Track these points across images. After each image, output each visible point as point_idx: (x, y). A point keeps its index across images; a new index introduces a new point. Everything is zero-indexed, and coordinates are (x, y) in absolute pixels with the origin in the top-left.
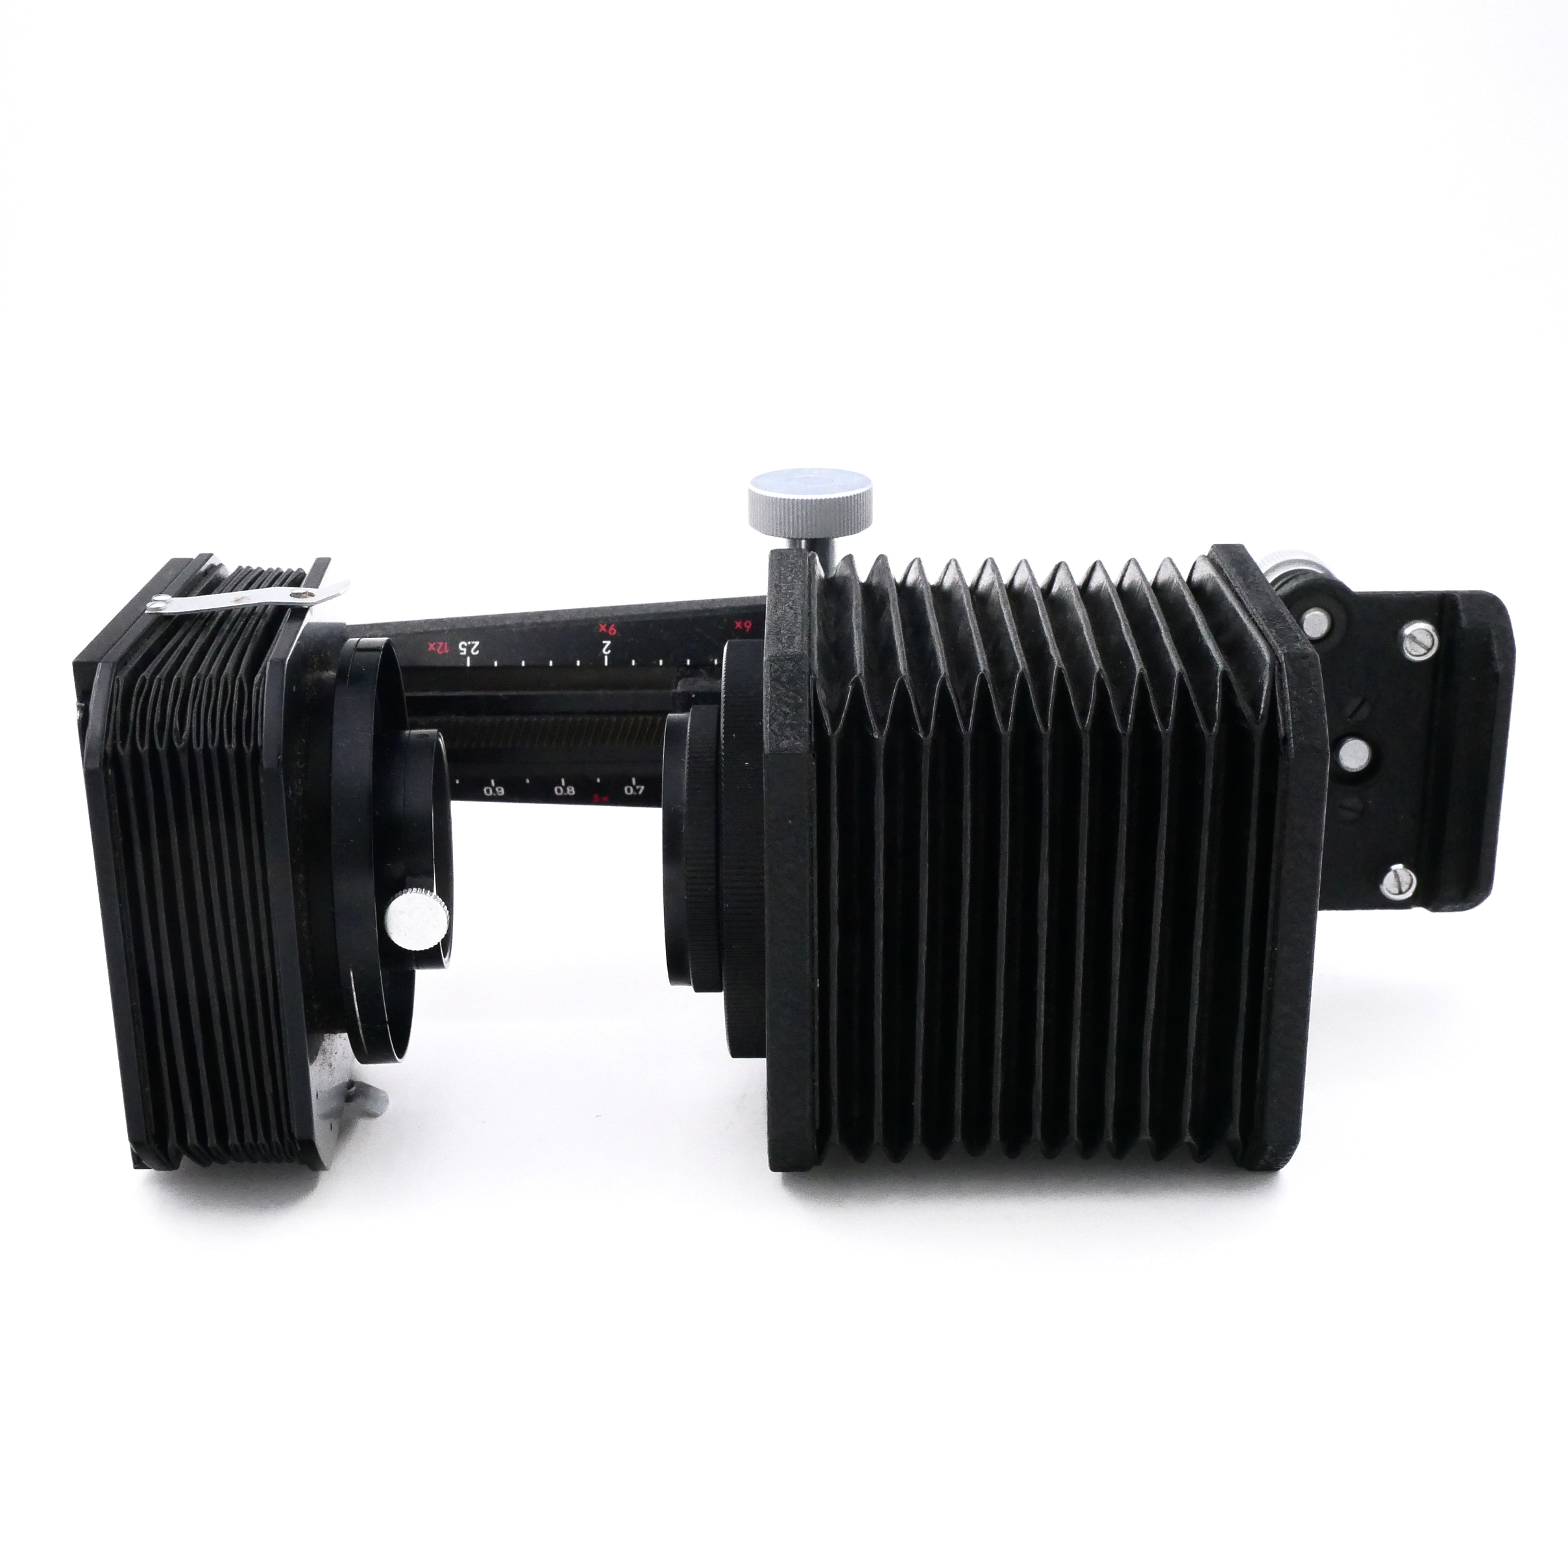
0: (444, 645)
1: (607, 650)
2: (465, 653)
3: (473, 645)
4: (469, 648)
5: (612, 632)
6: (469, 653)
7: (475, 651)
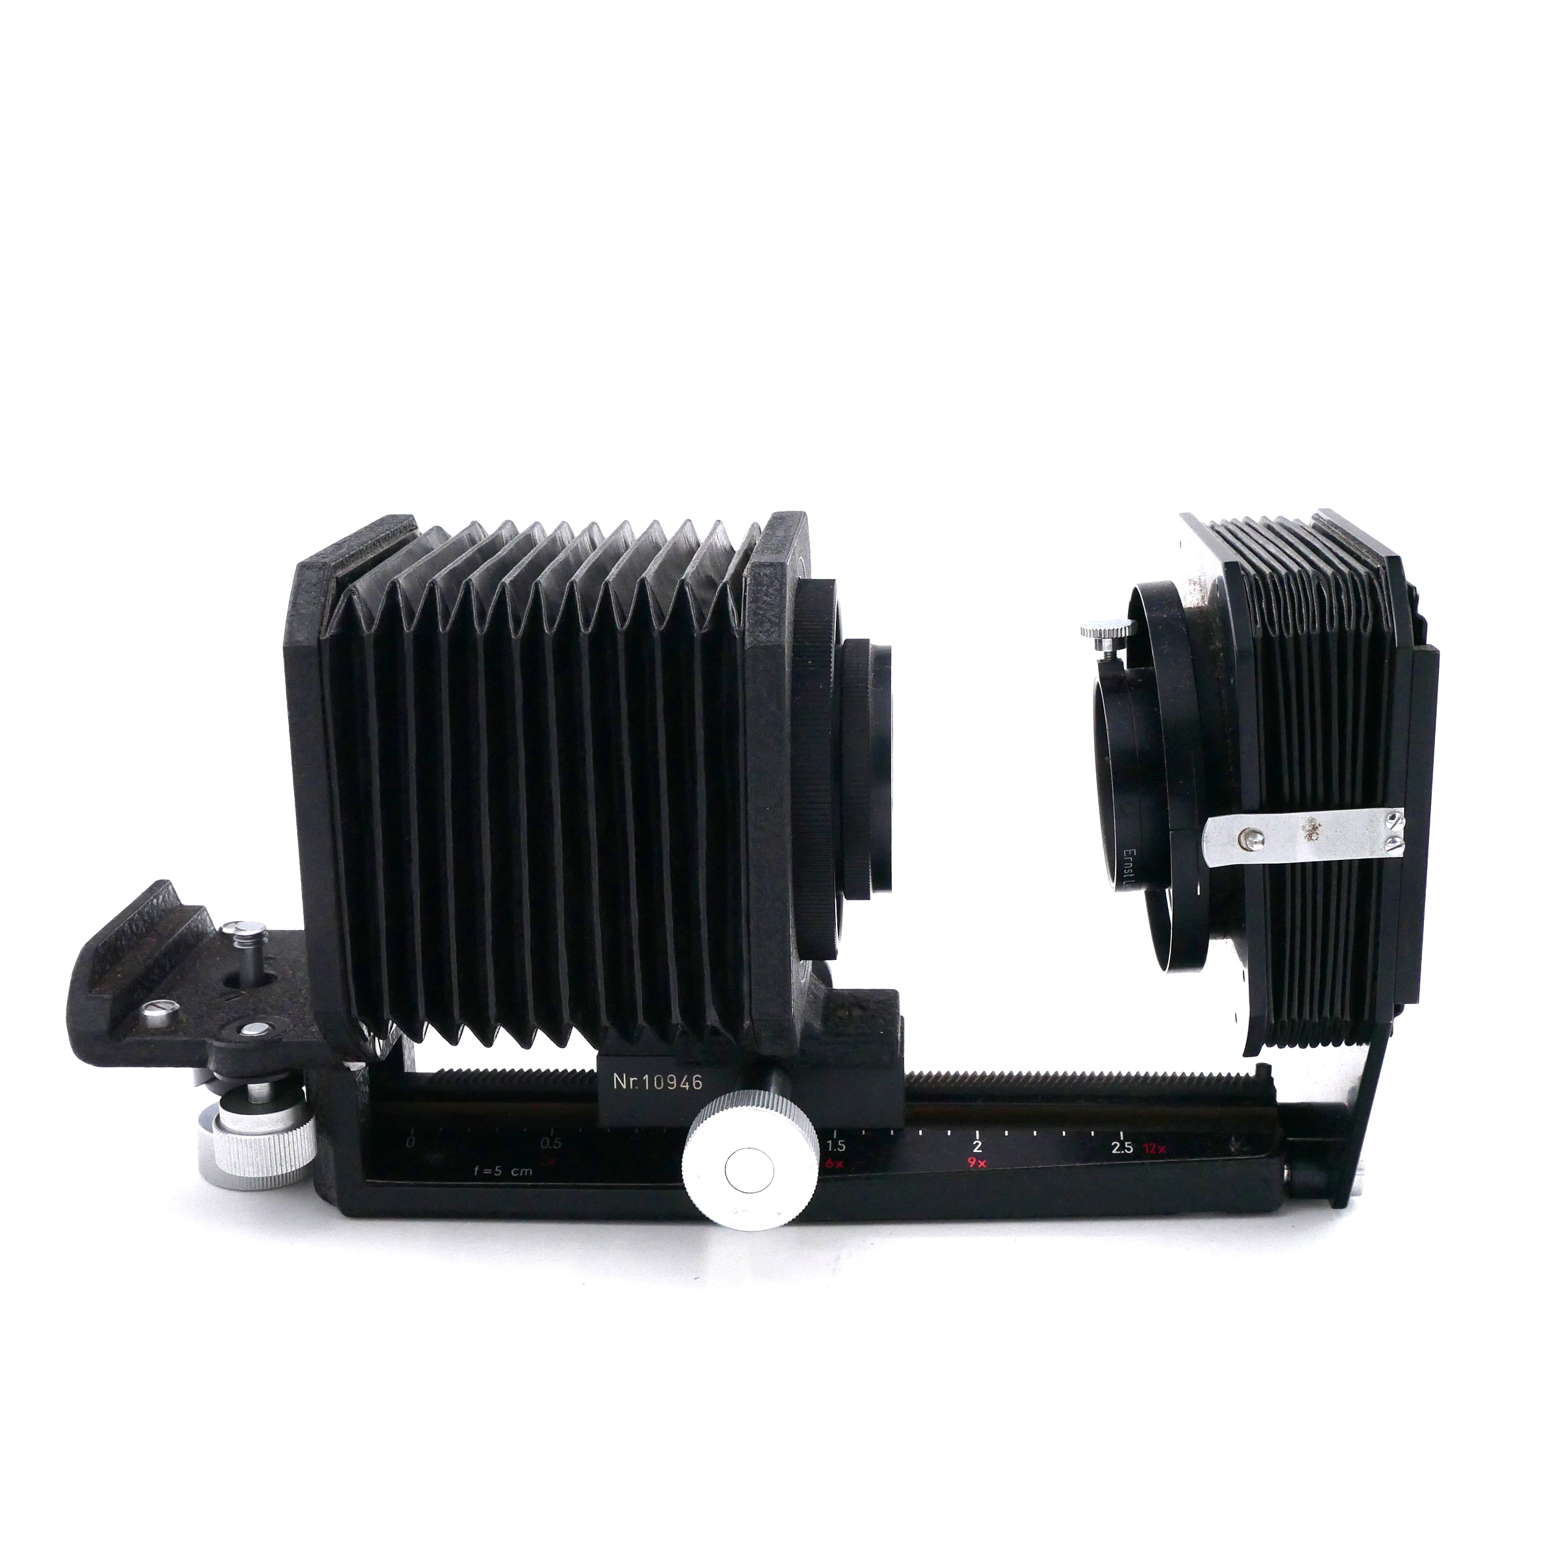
0: (1149, 1150)
1: (977, 1144)
2: (1126, 1143)
3: (1117, 1150)
4: (1122, 1147)
5: (972, 1160)
6: (1122, 1143)
7: (1116, 1145)
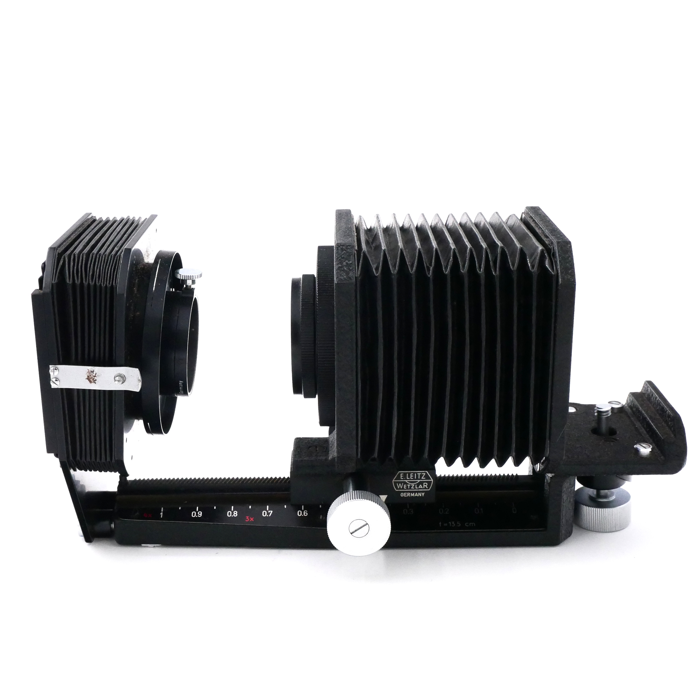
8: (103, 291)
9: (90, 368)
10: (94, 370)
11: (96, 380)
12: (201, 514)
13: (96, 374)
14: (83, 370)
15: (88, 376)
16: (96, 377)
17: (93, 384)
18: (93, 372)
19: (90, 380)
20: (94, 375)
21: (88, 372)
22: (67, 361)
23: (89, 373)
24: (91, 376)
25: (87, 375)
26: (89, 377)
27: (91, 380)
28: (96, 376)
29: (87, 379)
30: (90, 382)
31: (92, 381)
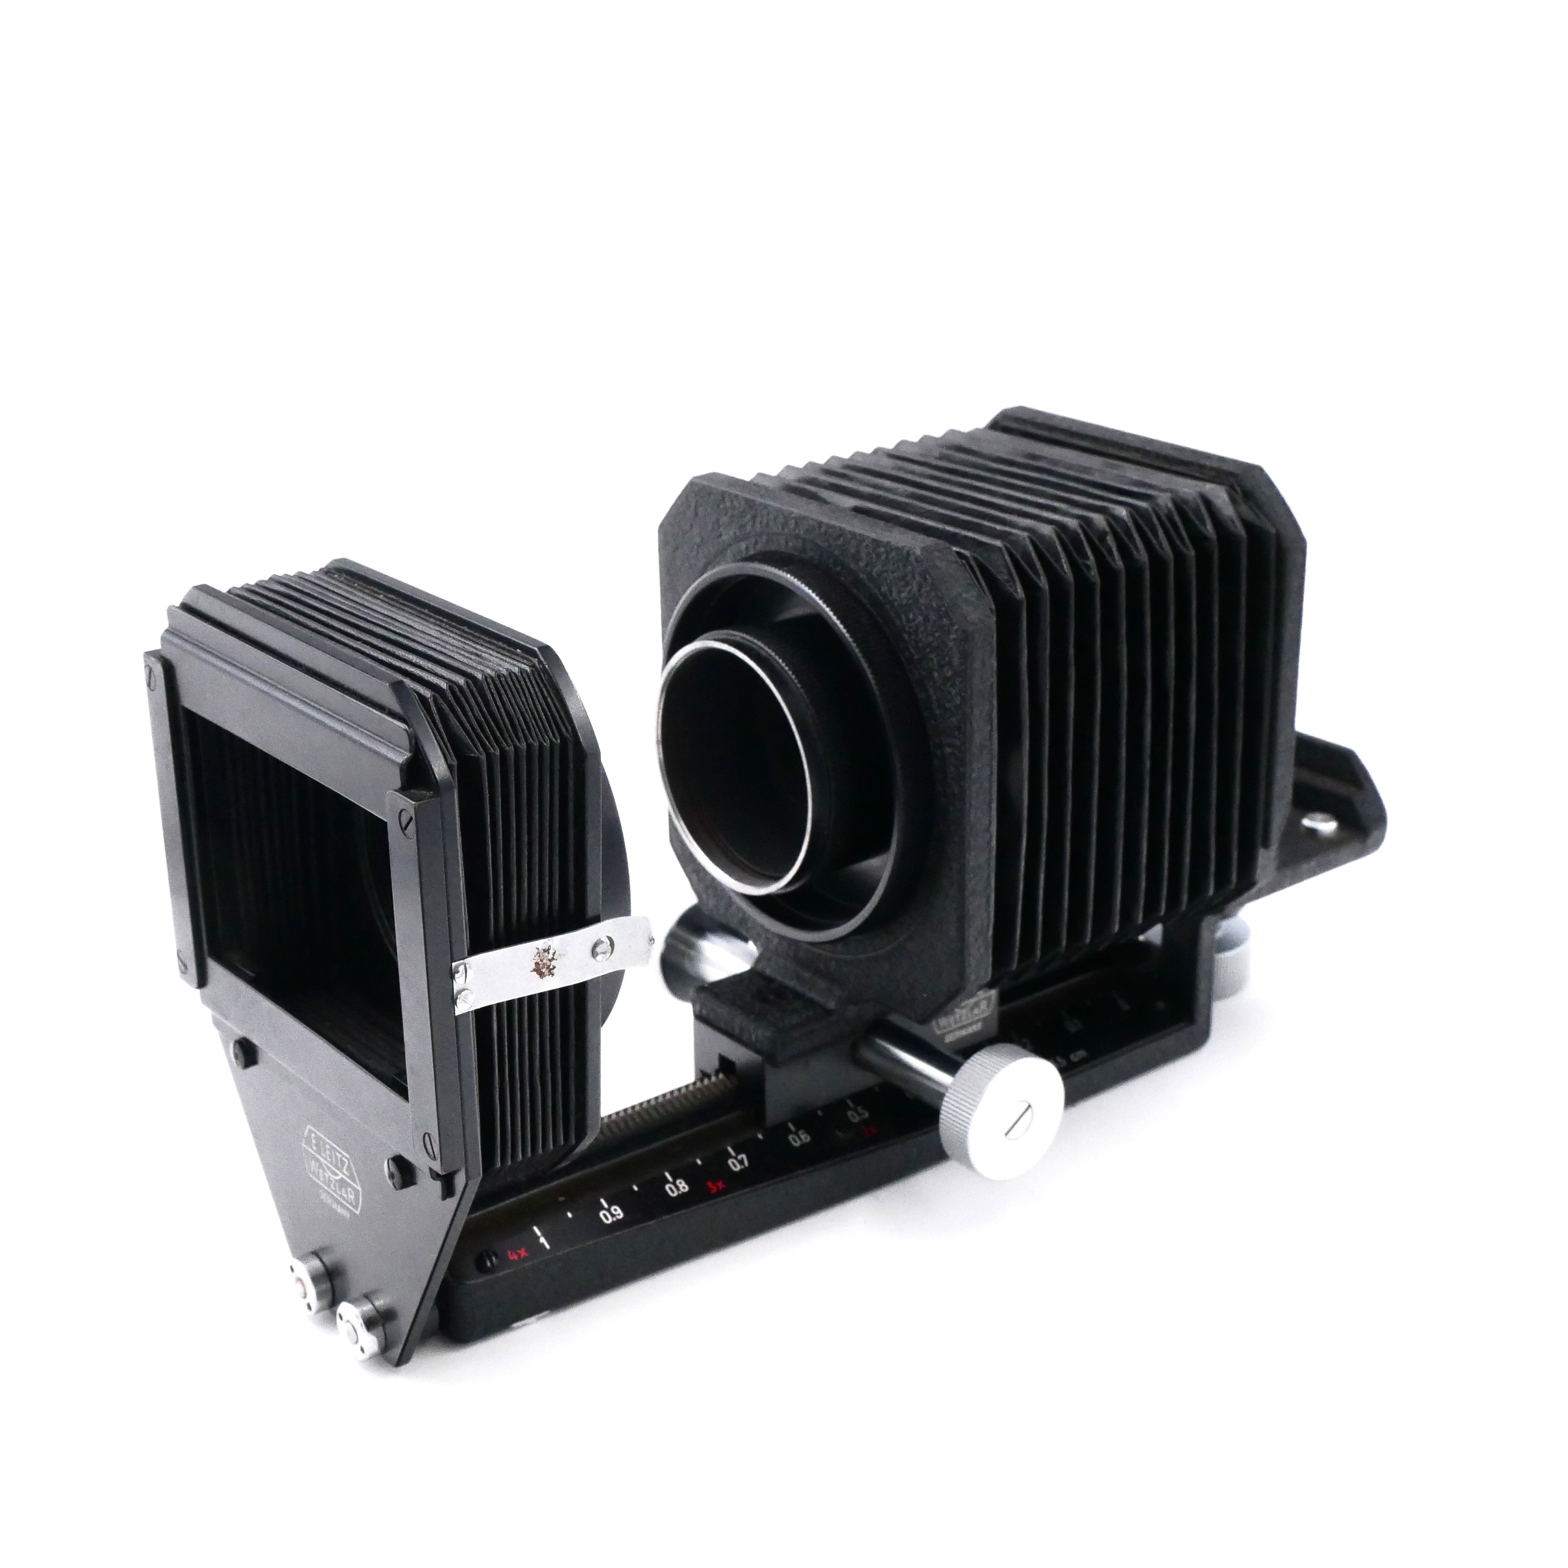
8: (547, 755)
9: (541, 943)
10: (550, 946)
11: (554, 967)
12: (619, 1211)
13: (555, 953)
14: (524, 953)
15: (537, 964)
16: (554, 961)
17: (548, 978)
18: (549, 949)
19: (542, 972)
20: (550, 956)
21: (538, 953)
22: (481, 943)
23: (539, 956)
24: (545, 961)
25: (535, 961)
26: (539, 964)
27: (544, 970)
28: (555, 957)
29: (534, 970)
30: (542, 975)
31: (547, 973)
